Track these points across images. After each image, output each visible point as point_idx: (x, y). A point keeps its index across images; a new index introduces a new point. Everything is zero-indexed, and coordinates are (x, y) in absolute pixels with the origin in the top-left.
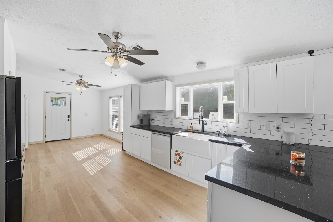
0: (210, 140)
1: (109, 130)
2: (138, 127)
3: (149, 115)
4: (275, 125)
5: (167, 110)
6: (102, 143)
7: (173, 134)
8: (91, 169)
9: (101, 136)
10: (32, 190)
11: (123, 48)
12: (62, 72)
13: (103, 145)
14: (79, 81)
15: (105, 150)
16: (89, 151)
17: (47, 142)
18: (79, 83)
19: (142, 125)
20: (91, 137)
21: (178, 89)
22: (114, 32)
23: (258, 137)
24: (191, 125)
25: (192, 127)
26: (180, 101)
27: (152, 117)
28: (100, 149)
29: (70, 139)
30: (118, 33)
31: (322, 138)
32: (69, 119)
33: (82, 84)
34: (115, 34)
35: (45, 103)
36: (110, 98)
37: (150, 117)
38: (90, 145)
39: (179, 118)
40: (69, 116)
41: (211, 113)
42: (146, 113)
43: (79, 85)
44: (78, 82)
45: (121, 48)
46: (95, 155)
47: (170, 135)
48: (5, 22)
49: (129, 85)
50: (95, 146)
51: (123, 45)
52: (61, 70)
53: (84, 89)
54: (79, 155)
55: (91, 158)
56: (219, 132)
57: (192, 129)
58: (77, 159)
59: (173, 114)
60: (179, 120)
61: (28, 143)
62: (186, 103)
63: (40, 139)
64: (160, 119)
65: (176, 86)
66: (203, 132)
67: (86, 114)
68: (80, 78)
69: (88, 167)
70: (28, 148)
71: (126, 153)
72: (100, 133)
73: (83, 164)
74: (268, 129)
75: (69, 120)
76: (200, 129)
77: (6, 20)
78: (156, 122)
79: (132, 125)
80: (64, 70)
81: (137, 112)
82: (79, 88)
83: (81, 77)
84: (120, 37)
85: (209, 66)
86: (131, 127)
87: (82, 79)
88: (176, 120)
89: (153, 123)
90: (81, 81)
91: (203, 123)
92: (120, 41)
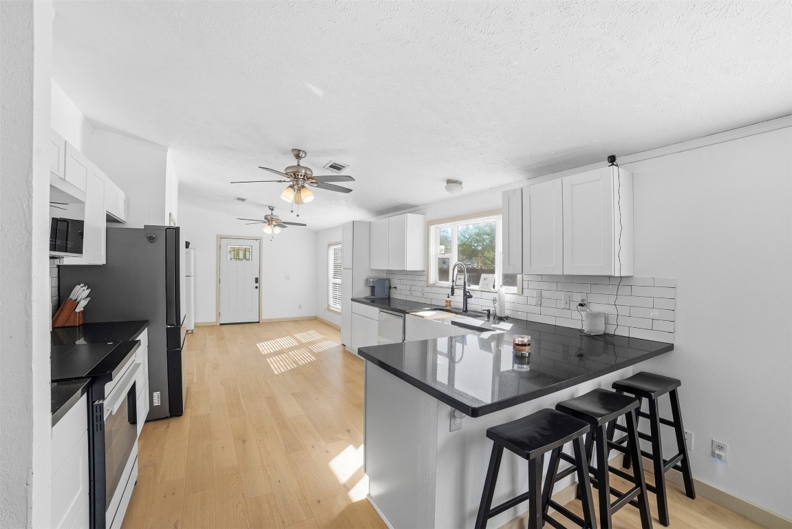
0: (453, 323)
1: (328, 308)
2: (366, 300)
3: (389, 280)
4: (578, 298)
5: (409, 268)
6: (312, 332)
7: (408, 313)
8: (278, 366)
9: (315, 319)
10: (195, 381)
11: (306, 174)
12: (241, 202)
13: (311, 335)
14: (269, 217)
15: (312, 343)
16: (284, 342)
17: (221, 324)
18: (269, 220)
19: (373, 297)
20: (296, 321)
21: (433, 228)
22: (293, 150)
23: (551, 321)
24: (448, 297)
25: (451, 301)
26: (436, 250)
27: (395, 282)
28: (304, 341)
29: (259, 322)
30: (299, 151)
31: (648, 324)
32: (257, 285)
33: (274, 223)
34: (296, 153)
35: (219, 257)
36: (330, 245)
37: (389, 283)
38: (289, 334)
39: (434, 286)
40: (257, 280)
41: (483, 276)
42: (384, 276)
43: (269, 224)
44: (266, 218)
45: (303, 174)
46: (292, 349)
47: (402, 315)
48: (167, 151)
49: (350, 222)
50: (298, 336)
51: (306, 168)
52: (239, 199)
53: (278, 230)
54: (265, 347)
55: (283, 353)
56: (489, 311)
57: (450, 306)
58: (262, 352)
59: (424, 278)
60: (433, 288)
61: (195, 324)
62: (446, 256)
63: (211, 318)
64: (404, 287)
65: (429, 224)
66: (464, 311)
67: (287, 278)
68: (269, 212)
69: (274, 364)
70: (195, 332)
71: (347, 349)
72: (314, 315)
73: (268, 360)
74: (567, 307)
75: (257, 287)
76: (461, 305)
77: (169, 150)
78: (398, 292)
79: (355, 297)
80: (243, 200)
81: (364, 274)
82: (268, 230)
83: (272, 209)
84: (303, 156)
85: (467, 187)
86: (353, 300)
87: (274, 213)
88: (429, 289)
89: (396, 295)
90: (272, 216)
91: (465, 294)
92: (303, 163)
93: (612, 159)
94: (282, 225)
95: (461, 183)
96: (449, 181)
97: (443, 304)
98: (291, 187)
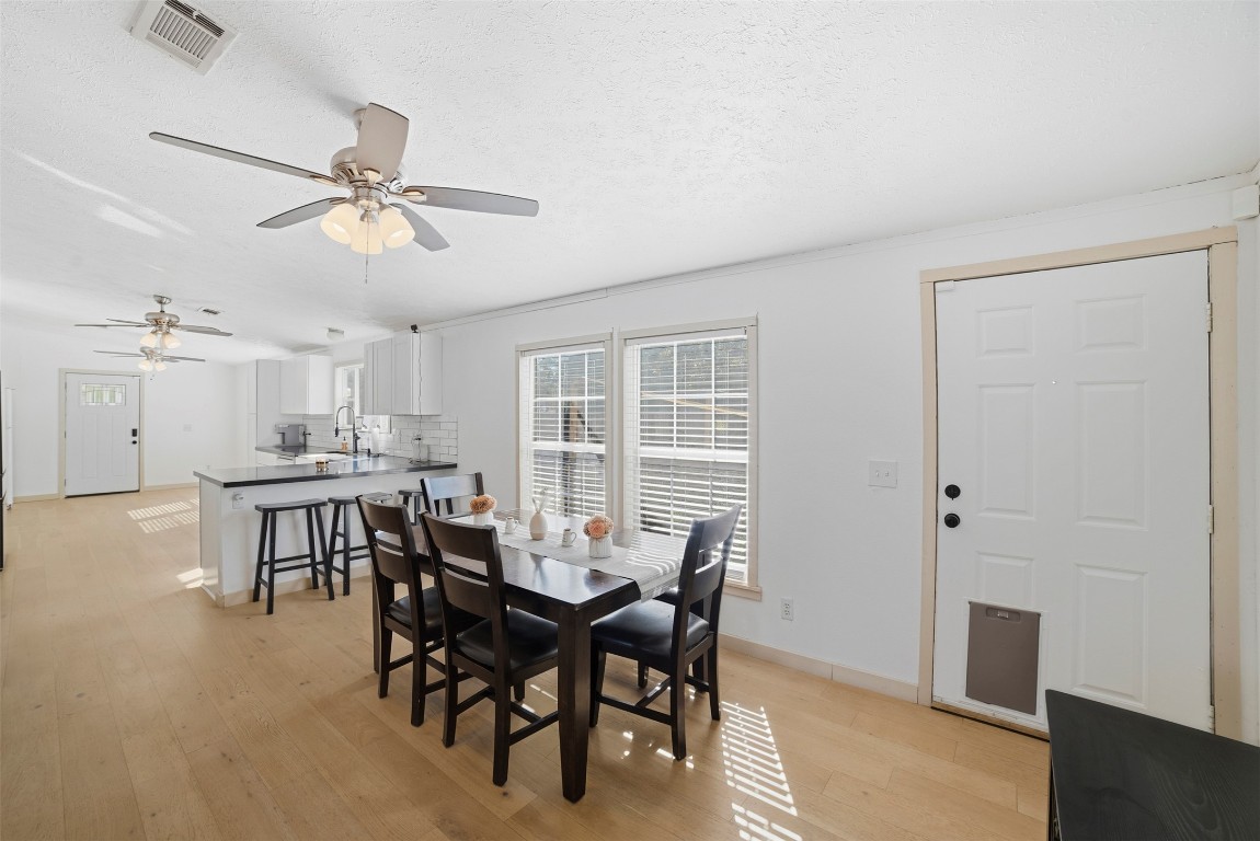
3: (305, 426)
11: (170, 321)
14: (146, 350)
17: (67, 498)
18: (147, 353)
22: (155, 296)
26: (342, 393)
29: (138, 491)
30: (162, 297)
32: (136, 439)
33: (155, 358)
34: (158, 299)
35: (63, 399)
40: (134, 433)
42: (299, 421)
43: (148, 359)
44: (142, 350)
45: (167, 321)
51: (171, 316)
53: (161, 366)
54: (140, 514)
55: (164, 517)
57: (346, 448)
58: (134, 518)
65: (336, 365)
70: (15, 508)
73: (140, 523)
75: (134, 442)
78: (312, 438)
81: (275, 419)
82: (145, 366)
86: (257, 449)
91: (355, 435)
92: (167, 308)
93: (414, 328)
94: (173, 359)
95: (343, 332)
96: (331, 330)
97: (340, 447)
98: (153, 332)
